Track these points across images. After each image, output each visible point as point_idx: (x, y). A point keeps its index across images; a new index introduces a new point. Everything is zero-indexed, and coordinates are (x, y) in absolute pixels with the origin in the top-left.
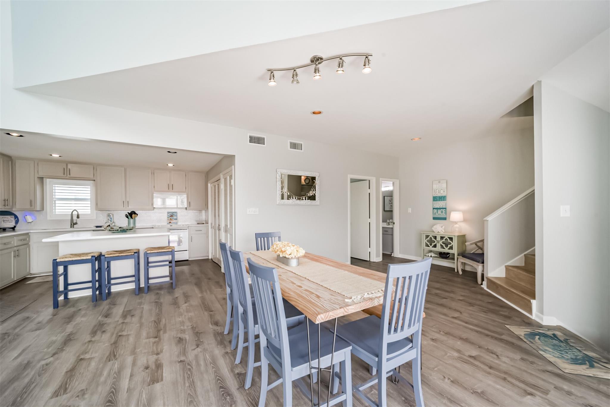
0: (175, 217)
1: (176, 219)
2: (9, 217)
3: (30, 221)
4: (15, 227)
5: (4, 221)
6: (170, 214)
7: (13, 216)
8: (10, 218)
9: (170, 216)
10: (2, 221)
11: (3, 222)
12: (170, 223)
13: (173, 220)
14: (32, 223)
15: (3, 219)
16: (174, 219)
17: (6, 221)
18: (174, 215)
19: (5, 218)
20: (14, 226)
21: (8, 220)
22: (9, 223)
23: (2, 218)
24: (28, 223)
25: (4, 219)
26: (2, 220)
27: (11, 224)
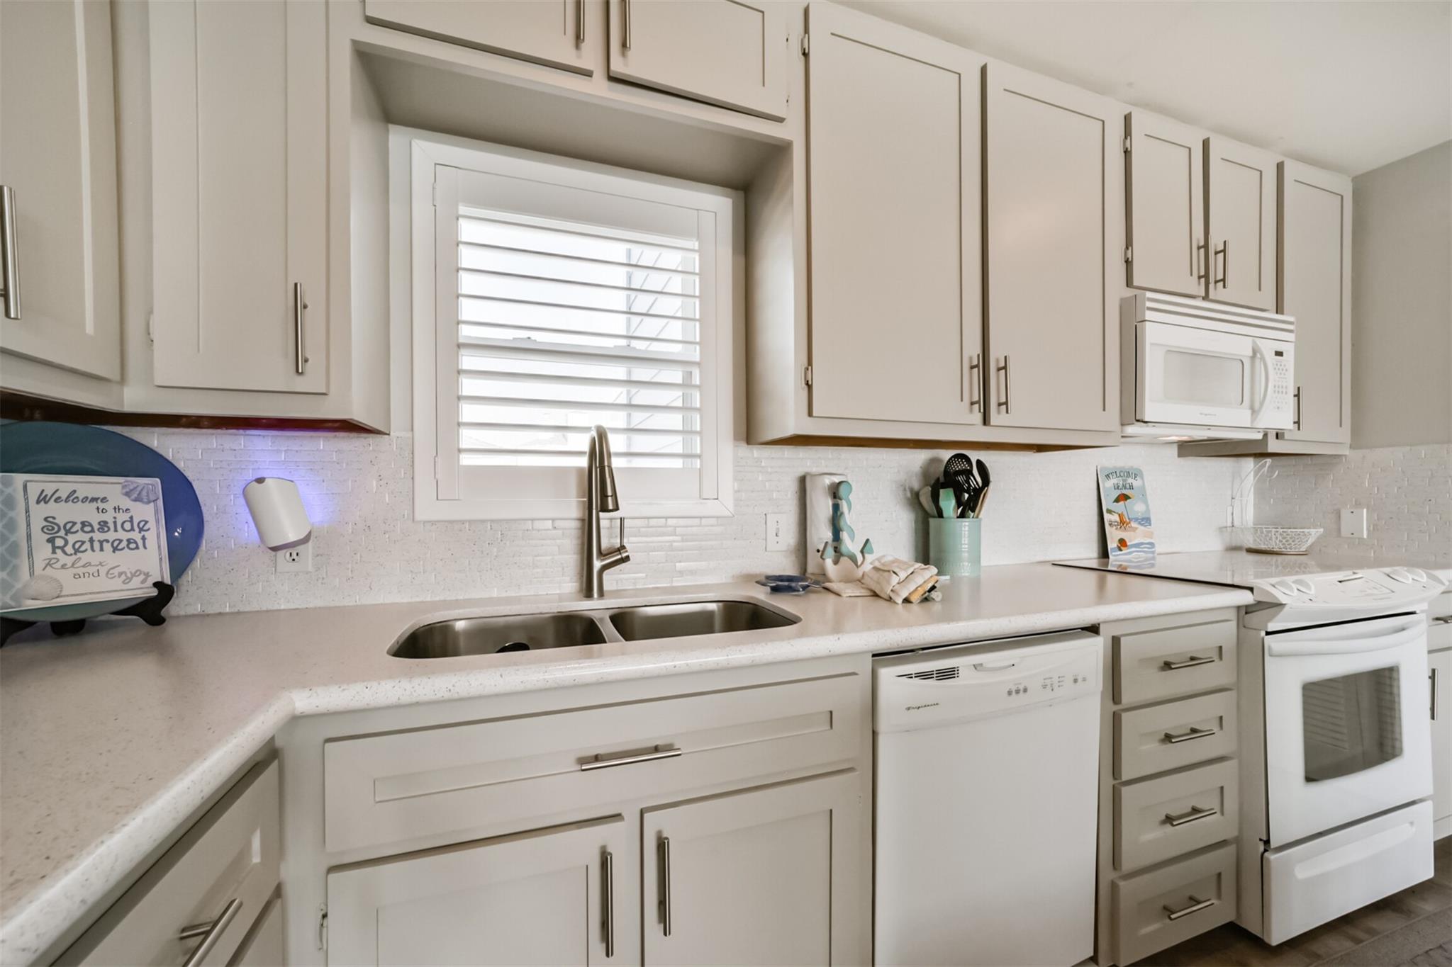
0: (1136, 507)
1: (1146, 521)
2: (111, 488)
3: (292, 537)
4: (165, 592)
5: (51, 526)
6: (1113, 481)
7: (153, 484)
8: (126, 503)
9: (1117, 500)
10: (40, 538)
11: (43, 551)
12: (1125, 551)
13: (1133, 524)
14: (300, 548)
15: (51, 509)
16: (1136, 520)
17: (71, 539)
18: (1131, 487)
19: (72, 497)
20: (156, 585)
21: (103, 526)
22: (108, 557)
23: (42, 499)
24: (275, 549)
25: (63, 513)
26: (37, 523)
27: (126, 561)
